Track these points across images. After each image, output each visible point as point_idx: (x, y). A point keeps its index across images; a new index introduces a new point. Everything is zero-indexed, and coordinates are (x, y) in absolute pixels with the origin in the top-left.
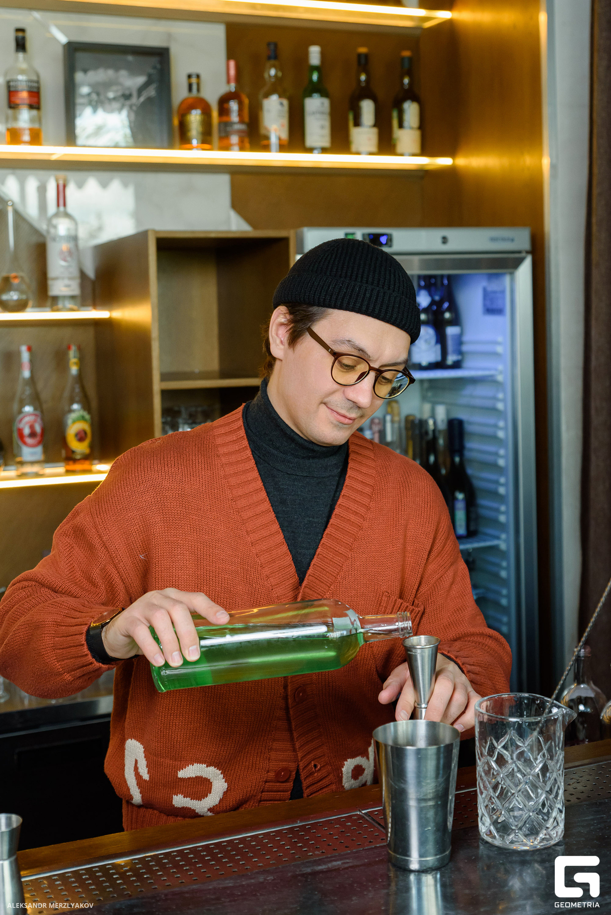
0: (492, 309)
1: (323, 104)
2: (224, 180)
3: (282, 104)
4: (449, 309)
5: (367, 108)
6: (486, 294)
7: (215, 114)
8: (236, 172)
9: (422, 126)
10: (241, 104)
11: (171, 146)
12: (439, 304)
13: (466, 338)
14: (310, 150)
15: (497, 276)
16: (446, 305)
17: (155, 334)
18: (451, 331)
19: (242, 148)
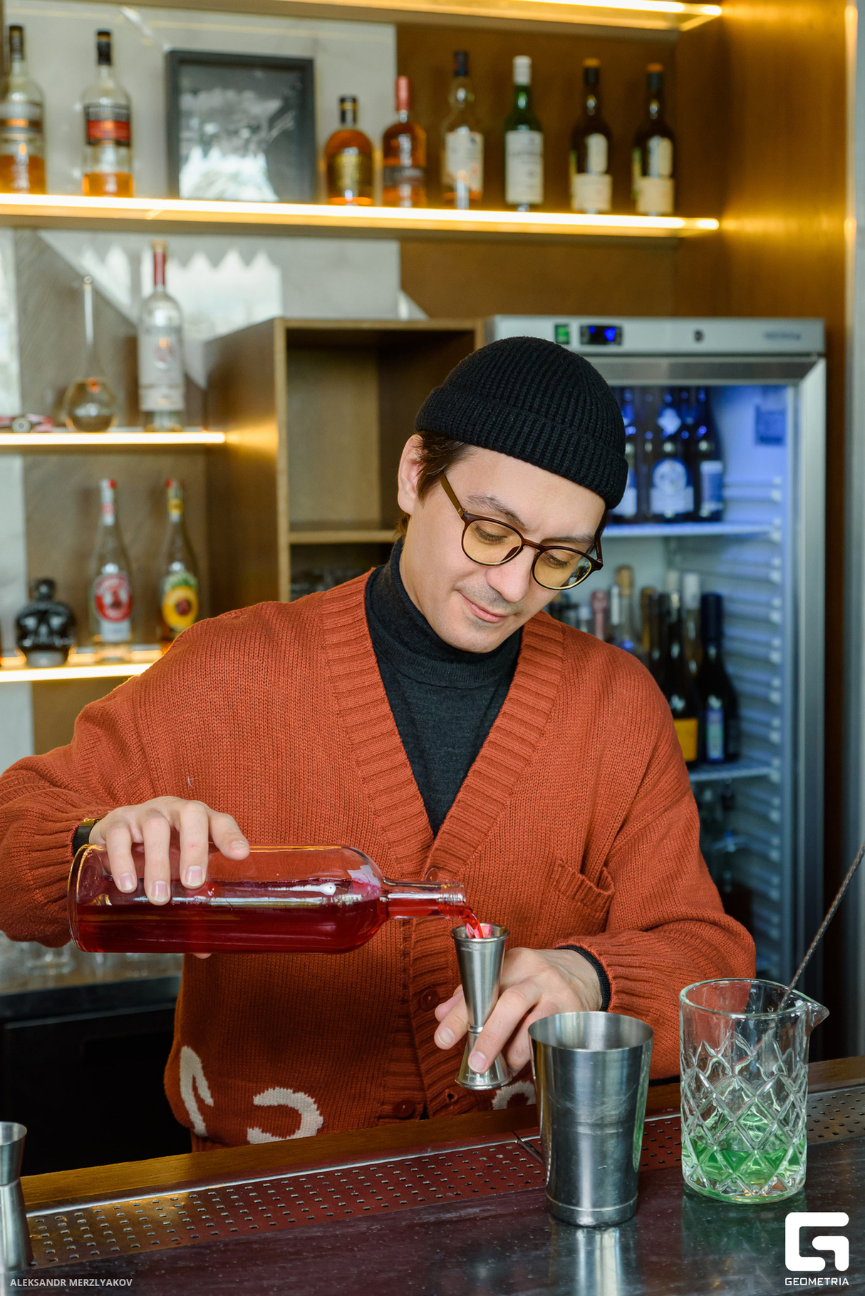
0: (769, 435)
1: (532, 140)
2: (391, 250)
3: (473, 141)
4: (706, 437)
5: (597, 147)
6: (760, 416)
7: (378, 155)
8: (408, 238)
9: (676, 174)
10: (414, 140)
11: (313, 199)
12: (692, 429)
13: (729, 479)
14: (514, 207)
15: (777, 389)
16: (702, 430)
17: (282, 465)
18: (708, 468)
19: (416, 204)
